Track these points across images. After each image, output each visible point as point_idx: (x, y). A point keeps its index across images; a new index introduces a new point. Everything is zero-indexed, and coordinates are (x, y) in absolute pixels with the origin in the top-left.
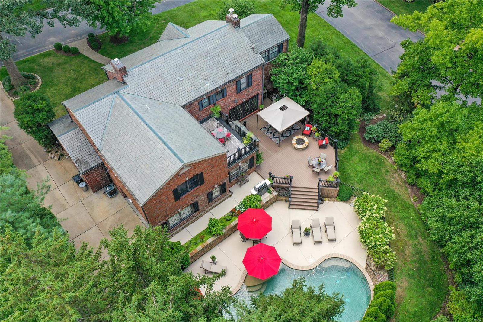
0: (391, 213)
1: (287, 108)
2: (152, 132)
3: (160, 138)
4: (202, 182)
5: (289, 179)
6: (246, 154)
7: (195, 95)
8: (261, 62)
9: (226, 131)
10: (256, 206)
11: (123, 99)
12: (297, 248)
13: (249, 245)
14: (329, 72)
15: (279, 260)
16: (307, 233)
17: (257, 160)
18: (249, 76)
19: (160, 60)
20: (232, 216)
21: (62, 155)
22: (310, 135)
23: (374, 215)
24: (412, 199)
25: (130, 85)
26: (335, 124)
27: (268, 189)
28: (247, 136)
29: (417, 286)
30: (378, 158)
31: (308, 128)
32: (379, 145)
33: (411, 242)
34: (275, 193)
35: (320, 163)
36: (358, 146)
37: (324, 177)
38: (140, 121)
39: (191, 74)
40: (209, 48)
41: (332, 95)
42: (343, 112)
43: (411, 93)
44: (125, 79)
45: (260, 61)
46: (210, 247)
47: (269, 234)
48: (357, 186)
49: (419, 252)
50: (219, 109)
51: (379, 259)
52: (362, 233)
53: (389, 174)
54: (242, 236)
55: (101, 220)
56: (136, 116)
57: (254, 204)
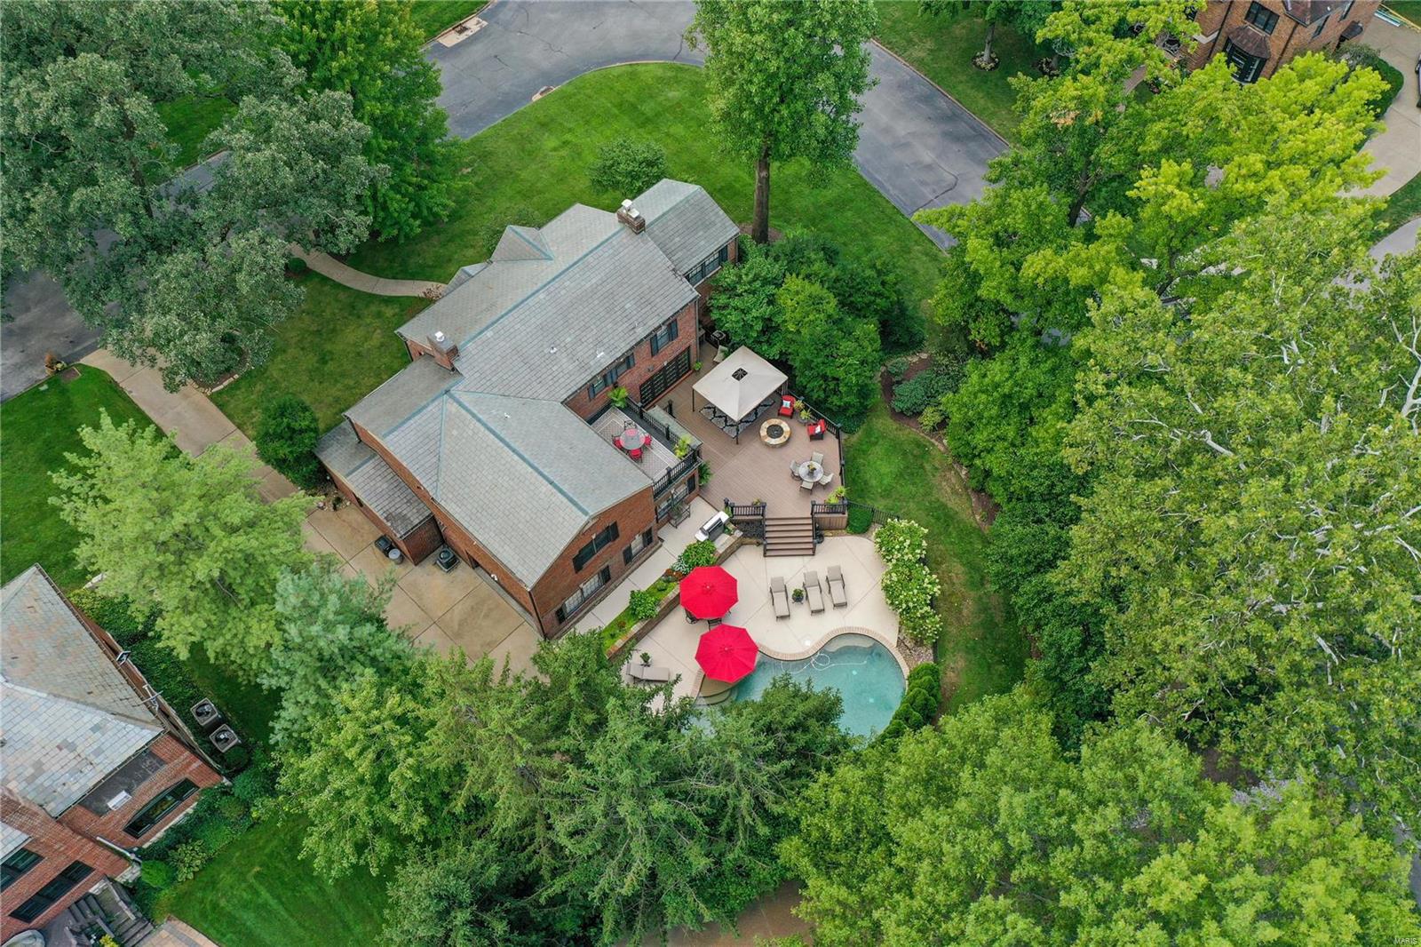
0: (941, 547)
1: (745, 373)
2: (525, 465)
3: (541, 474)
4: (616, 535)
5: (760, 507)
6: (681, 473)
7: (582, 379)
8: (692, 297)
9: (642, 434)
10: (708, 561)
11: (460, 404)
12: (782, 623)
13: (702, 628)
14: (816, 301)
15: (752, 648)
16: (798, 597)
17: (701, 477)
18: (672, 326)
19: (511, 319)
20: (668, 582)
21: (339, 500)
22: (792, 415)
23: (906, 558)
24: (978, 517)
25: (467, 376)
26: (835, 392)
27: (725, 528)
28: (680, 442)
29: (980, 665)
30: (918, 445)
31: (787, 404)
32: (920, 419)
33: (972, 593)
34: (738, 534)
35: (812, 472)
36: (883, 423)
37: (820, 498)
38: (501, 444)
39: (569, 339)
40: (594, 281)
41: (825, 346)
42: (847, 373)
43: (967, 322)
44: (456, 365)
45: (689, 293)
46: (638, 637)
47: (732, 609)
48: (880, 505)
49: (985, 610)
50: (623, 393)
51: (914, 629)
52: (886, 588)
53: (937, 474)
54: (689, 615)
55: (440, 613)
56: (492, 436)
57: (703, 559)
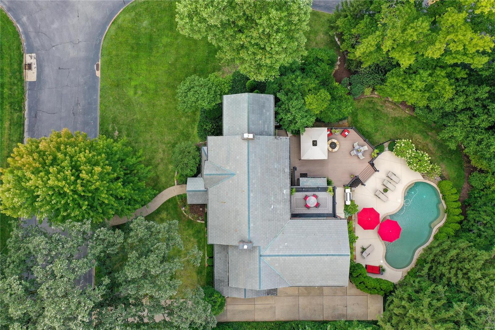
1: (316, 141)
2: (312, 257)
3: (321, 255)
11: (269, 256)
12: (387, 202)
16: (386, 191)
19: (252, 213)
23: (413, 155)
24: (407, 112)
25: (260, 245)
28: (329, 189)
30: (369, 102)
32: (365, 94)
38: (297, 257)
39: (272, 198)
44: (254, 245)
55: (297, 292)
